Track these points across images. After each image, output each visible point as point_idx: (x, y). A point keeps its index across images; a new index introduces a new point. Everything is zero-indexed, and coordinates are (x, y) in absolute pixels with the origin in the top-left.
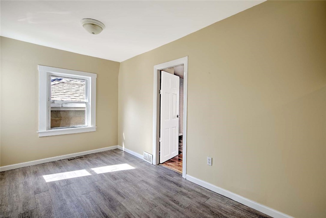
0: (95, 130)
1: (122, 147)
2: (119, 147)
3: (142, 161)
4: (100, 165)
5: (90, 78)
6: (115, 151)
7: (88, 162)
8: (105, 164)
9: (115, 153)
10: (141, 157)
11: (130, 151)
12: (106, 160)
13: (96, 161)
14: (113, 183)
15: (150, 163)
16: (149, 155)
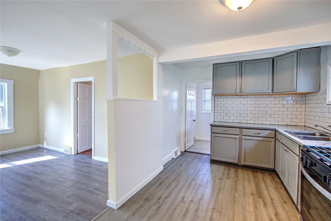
0: (13, 131)
1: (44, 145)
2: (40, 145)
3: (62, 153)
4: (19, 160)
5: (6, 84)
6: (36, 149)
7: (5, 160)
8: (24, 159)
9: (36, 150)
10: (62, 150)
11: (52, 147)
12: (25, 156)
13: (15, 158)
14: (32, 169)
15: (69, 154)
16: (68, 148)
